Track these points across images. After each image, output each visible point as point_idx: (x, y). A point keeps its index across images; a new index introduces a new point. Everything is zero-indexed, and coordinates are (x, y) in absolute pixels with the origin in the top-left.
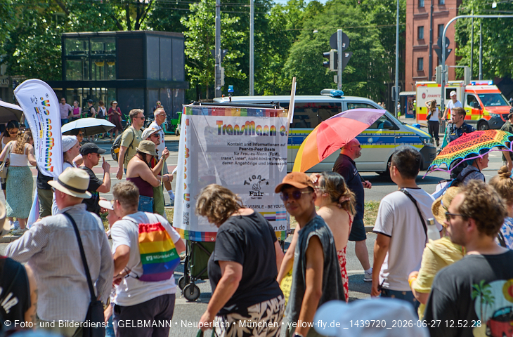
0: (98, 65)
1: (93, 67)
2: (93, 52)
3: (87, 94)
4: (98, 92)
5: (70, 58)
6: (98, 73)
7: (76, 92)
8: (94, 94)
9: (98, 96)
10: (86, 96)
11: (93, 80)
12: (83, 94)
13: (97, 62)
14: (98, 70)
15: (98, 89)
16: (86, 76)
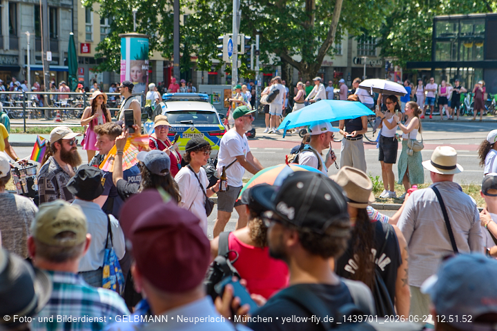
0: (466, 46)
1: (461, 48)
2: (463, 34)
3: (454, 74)
4: (465, 73)
5: (440, 40)
6: (466, 55)
7: (444, 72)
8: (461, 74)
9: (465, 76)
10: (453, 76)
11: (461, 60)
12: (450, 74)
13: (465, 43)
14: (466, 51)
15: (465, 69)
16: (454, 57)
